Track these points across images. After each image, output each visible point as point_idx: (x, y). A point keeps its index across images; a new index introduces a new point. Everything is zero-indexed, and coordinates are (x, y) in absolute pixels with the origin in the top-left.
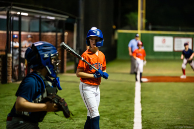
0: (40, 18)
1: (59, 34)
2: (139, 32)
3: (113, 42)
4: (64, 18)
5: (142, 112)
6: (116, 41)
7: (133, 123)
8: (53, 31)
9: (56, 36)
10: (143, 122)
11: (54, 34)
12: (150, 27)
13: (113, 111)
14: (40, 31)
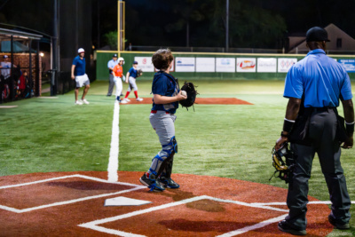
0: (12, 38)
1: (33, 54)
2: (119, 52)
3: (92, 63)
4: (38, 37)
5: (120, 135)
6: (95, 62)
7: (110, 147)
8: (26, 52)
9: (30, 56)
10: (120, 146)
11: (28, 54)
12: (130, 47)
13: (89, 135)
14: (12, 52)
